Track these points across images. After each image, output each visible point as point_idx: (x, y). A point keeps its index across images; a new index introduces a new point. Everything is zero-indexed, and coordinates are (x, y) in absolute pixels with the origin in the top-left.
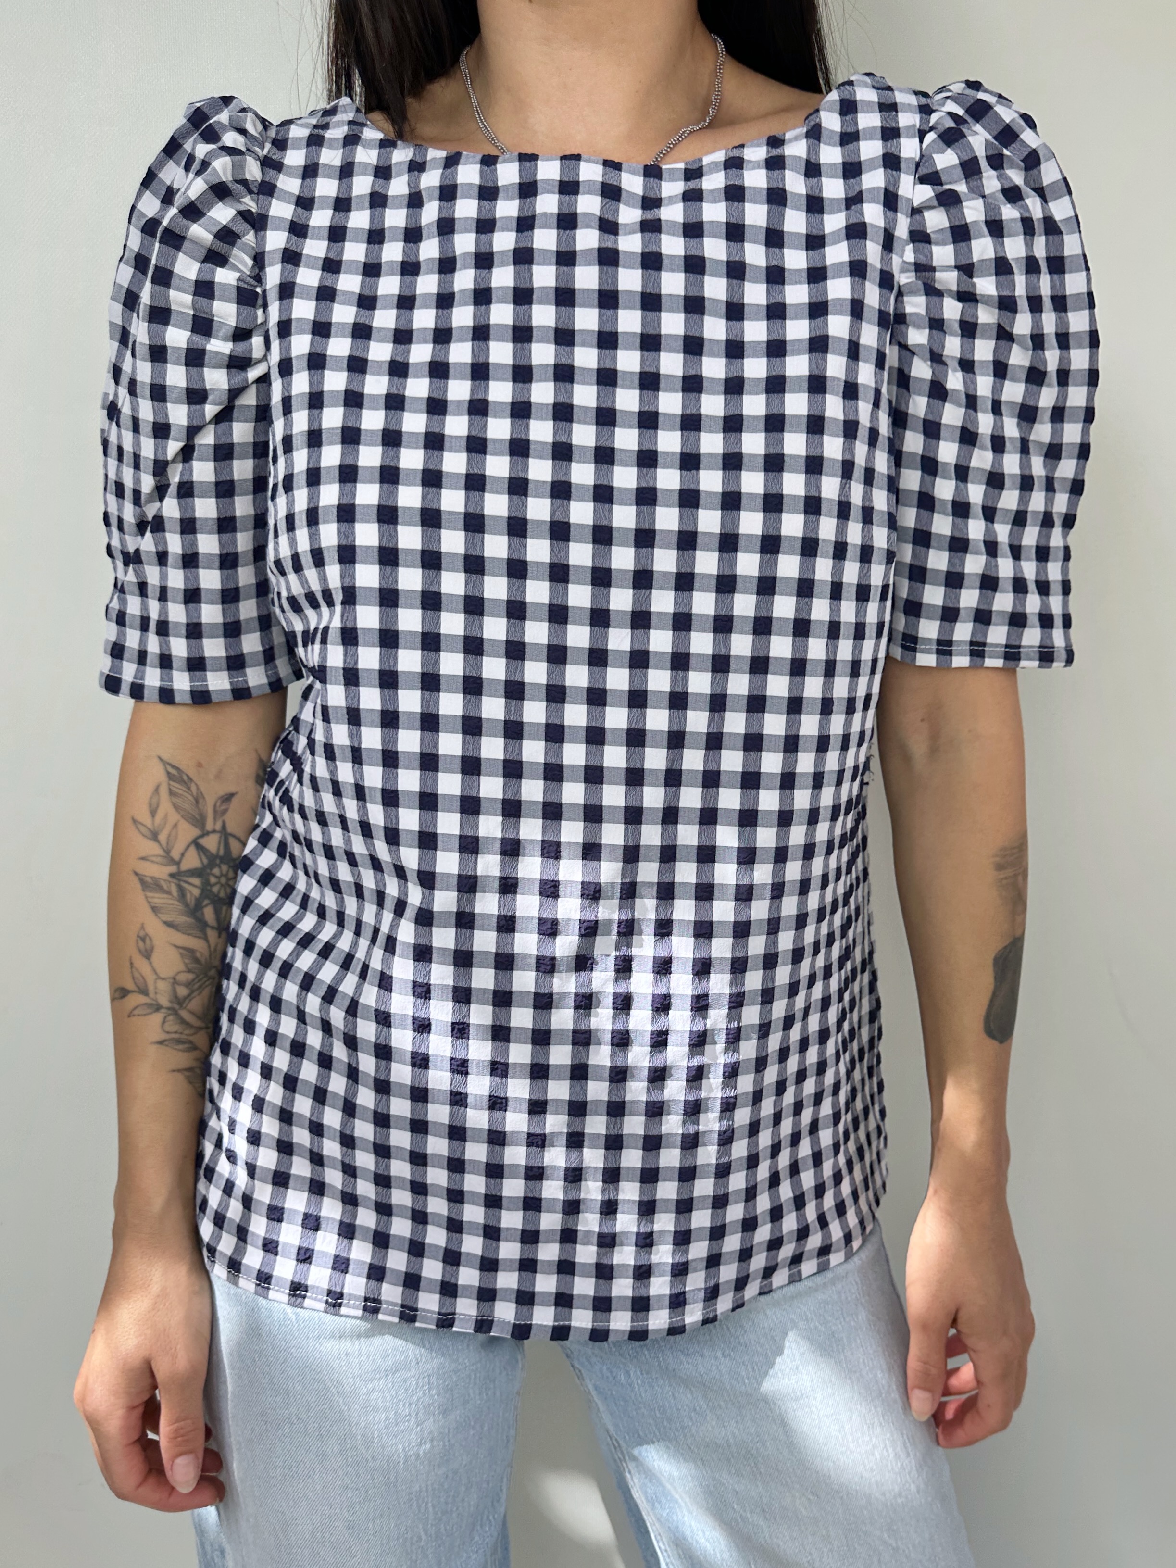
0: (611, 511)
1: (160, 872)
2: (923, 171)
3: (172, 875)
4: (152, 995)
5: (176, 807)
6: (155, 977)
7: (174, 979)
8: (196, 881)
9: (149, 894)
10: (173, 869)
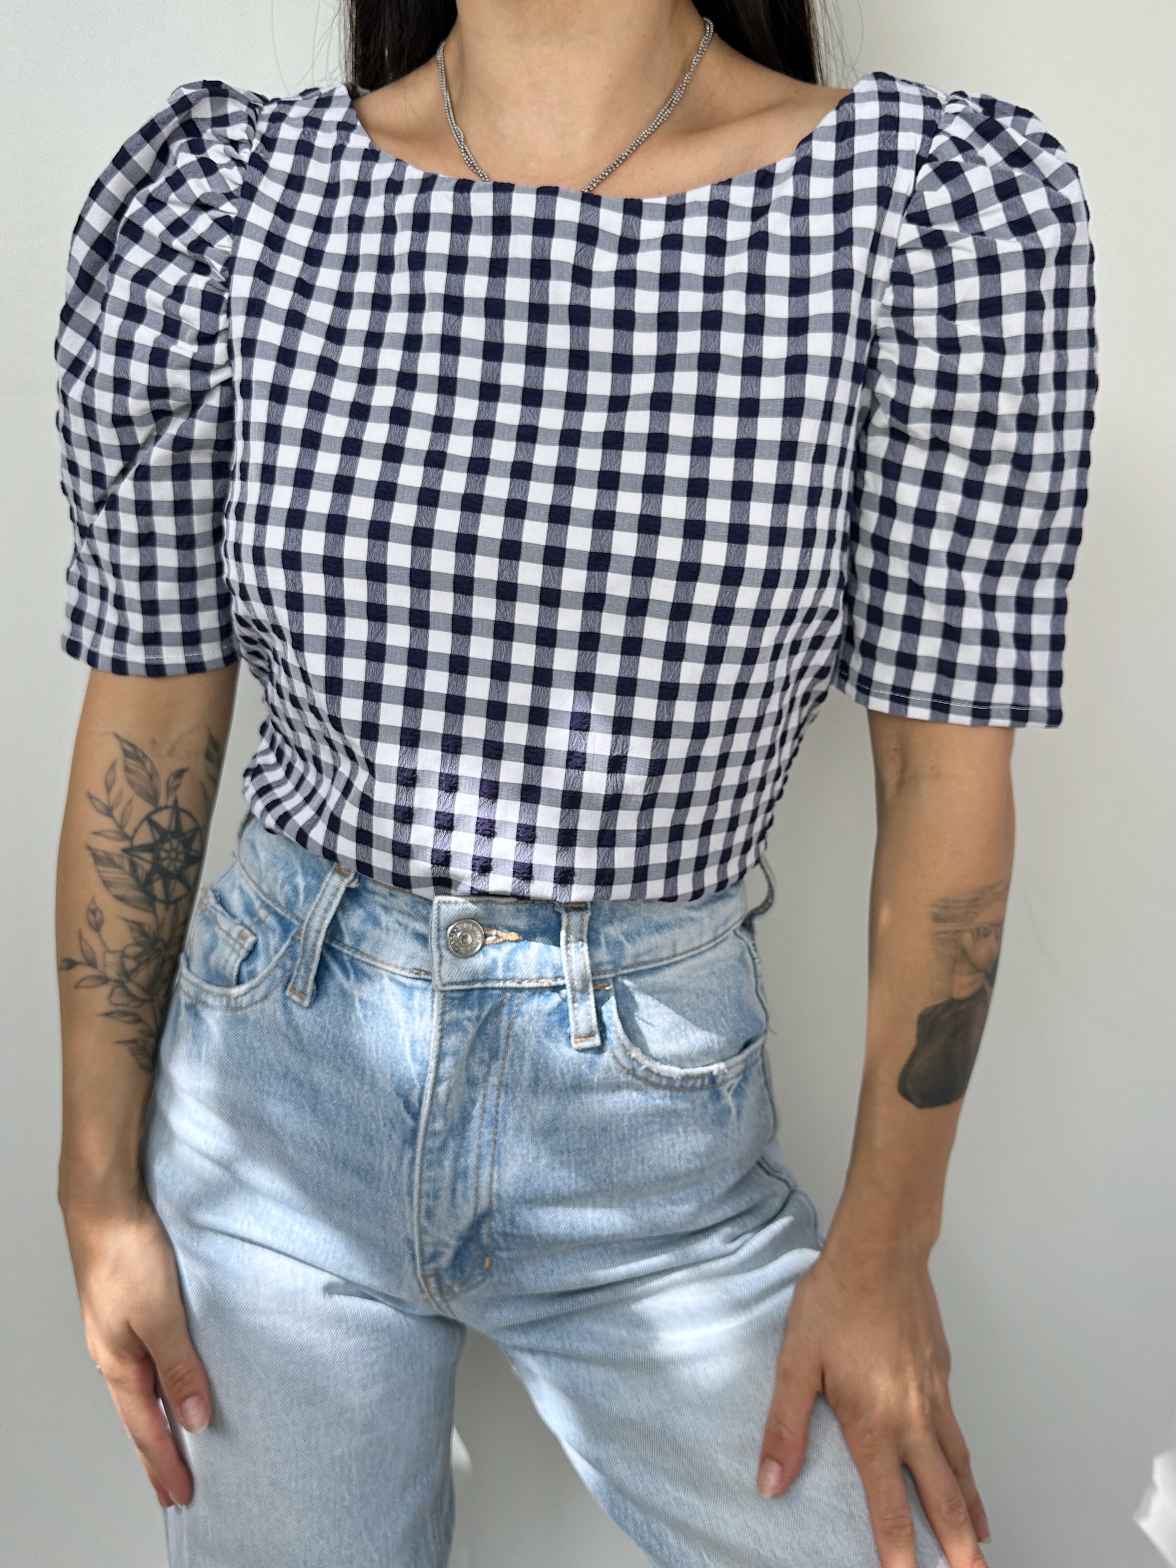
0: (560, 574)
2: (912, 208)
4: (100, 967)
5: (131, 783)
6: (104, 950)
7: (123, 952)
8: (148, 856)
9: (102, 870)
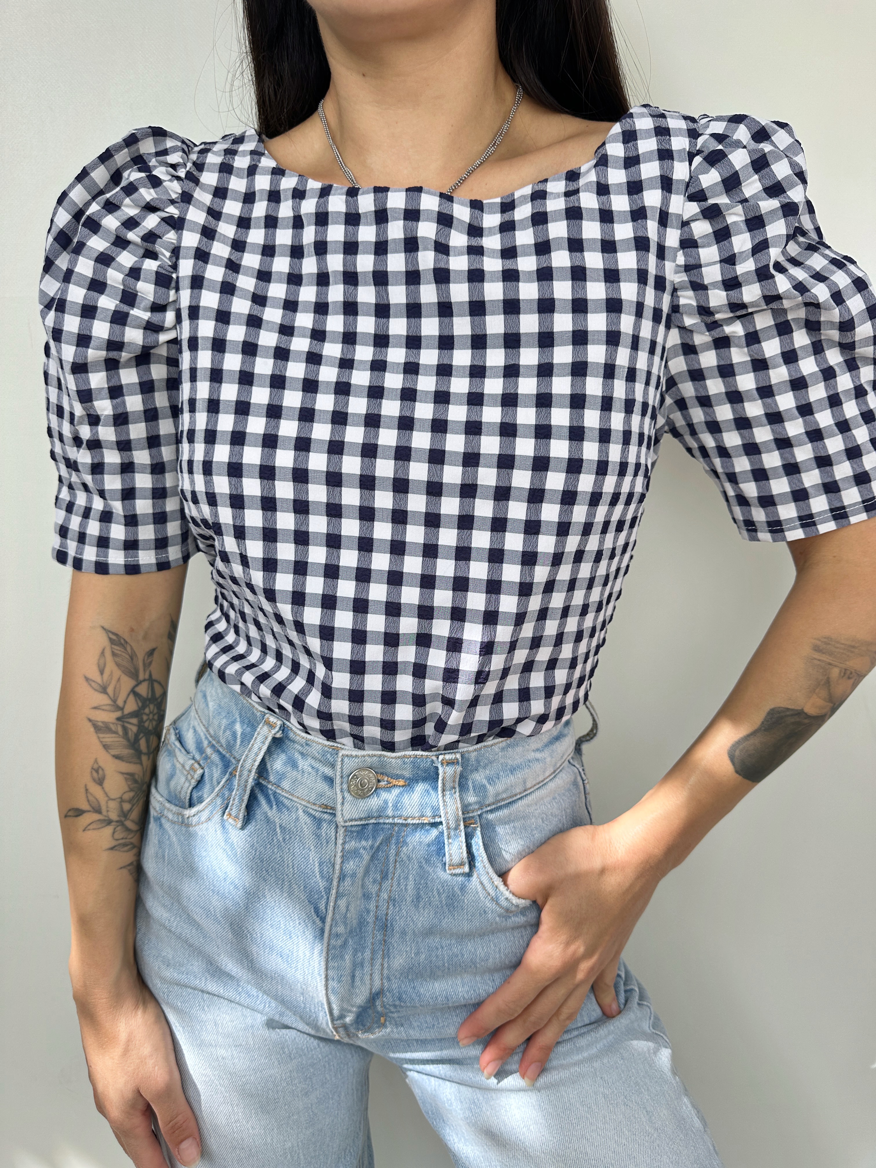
0: (442, 470)
1: (109, 717)
2: (691, 190)
3: (118, 719)
4: (104, 813)
5: (118, 665)
6: (106, 799)
7: (121, 798)
8: (134, 721)
9: (101, 735)
10: (119, 714)
